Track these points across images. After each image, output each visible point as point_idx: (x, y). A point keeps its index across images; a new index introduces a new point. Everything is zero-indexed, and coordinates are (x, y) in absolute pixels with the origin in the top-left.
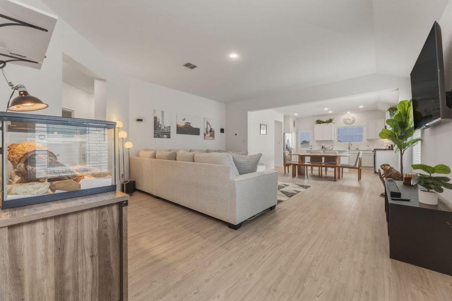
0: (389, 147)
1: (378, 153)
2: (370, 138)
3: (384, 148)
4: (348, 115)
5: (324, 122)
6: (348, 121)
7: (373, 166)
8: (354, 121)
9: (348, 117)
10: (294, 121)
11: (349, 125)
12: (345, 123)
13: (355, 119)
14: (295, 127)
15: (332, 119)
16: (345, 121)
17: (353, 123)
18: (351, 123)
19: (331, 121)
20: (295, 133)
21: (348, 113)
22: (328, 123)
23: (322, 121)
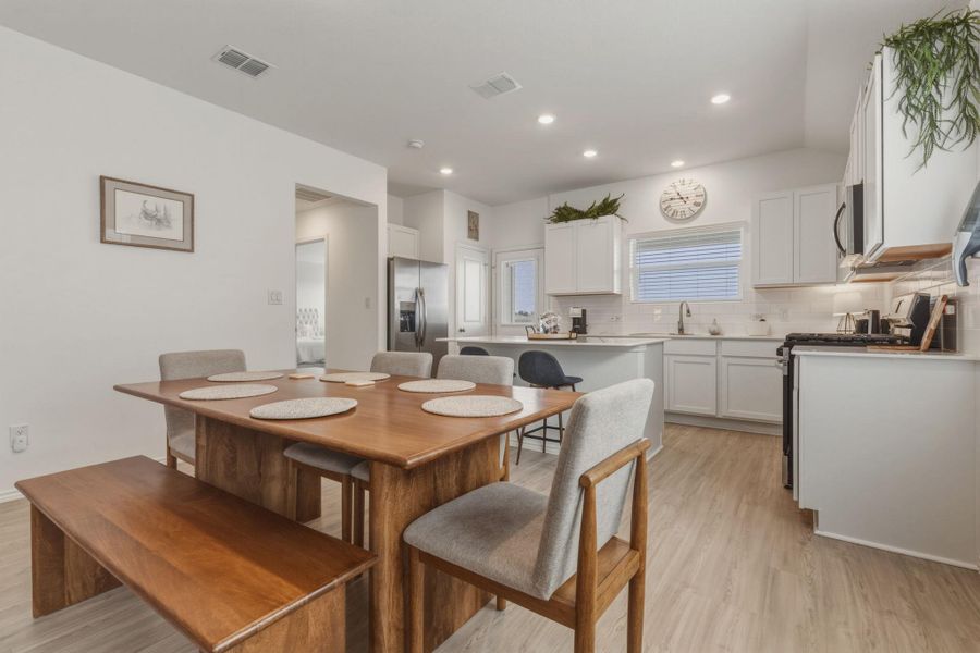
0: (862, 326)
1: (806, 358)
2: (768, 279)
3: (830, 329)
4: (677, 179)
5: (581, 215)
6: (677, 205)
7: (779, 417)
8: (701, 206)
9: (680, 188)
10: (469, 212)
11: (683, 223)
12: (665, 216)
13: (708, 193)
14: (477, 239)
15: (615, 201)
16: (664, 206)
17: (699, 212)
18: (688, 214)
19: (608, 208)
20: (482, 267)
21: (678, 164)
22: (594, 217)
23: (576, 211)
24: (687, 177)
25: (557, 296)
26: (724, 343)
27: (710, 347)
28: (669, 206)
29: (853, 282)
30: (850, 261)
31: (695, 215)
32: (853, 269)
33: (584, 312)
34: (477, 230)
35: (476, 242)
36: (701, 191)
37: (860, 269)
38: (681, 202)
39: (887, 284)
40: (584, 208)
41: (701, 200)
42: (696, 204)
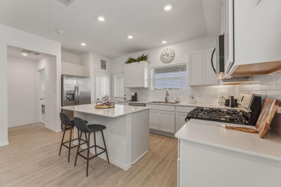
0: (227, 102)
4: (165, 48)
6: (165, 57)
8: (173, 57)
9: (166, 51)
10: (102, 61)
11: (167, 64)
12: (162, 61)
13: (175, 53)
14: (105, 69)
15: (146, 56)
16: (161, 58)
17: (173, 59)
18: (169, 60)
19: (143, 58)
20: (108, 78)
21: (164, 42)
22: (138, 61)
23: (134, 60)
24: (169, 47)
25: (130, 88)
26: (177, 107)
27: (172, 108)
28: (163, 57)
29: (224, 84)
30: (220, 76)
31: (171, 61)
32: (223, 80)
33: (136, 94)
34: (105, 66)
35: (104, 70)
36: (173, 52)
37: (225, 80)
38: (167, 56)
39: (237, 86)
40: (136, 58)
41: (173, 55)
42: (172, 57)
